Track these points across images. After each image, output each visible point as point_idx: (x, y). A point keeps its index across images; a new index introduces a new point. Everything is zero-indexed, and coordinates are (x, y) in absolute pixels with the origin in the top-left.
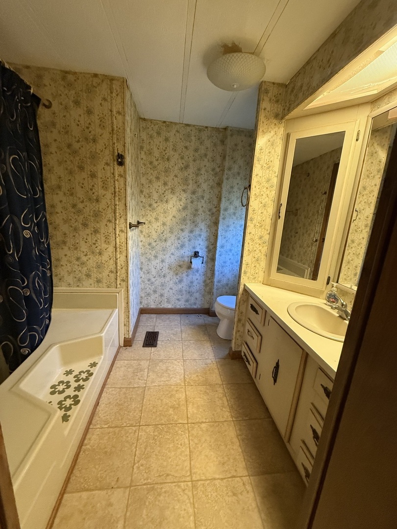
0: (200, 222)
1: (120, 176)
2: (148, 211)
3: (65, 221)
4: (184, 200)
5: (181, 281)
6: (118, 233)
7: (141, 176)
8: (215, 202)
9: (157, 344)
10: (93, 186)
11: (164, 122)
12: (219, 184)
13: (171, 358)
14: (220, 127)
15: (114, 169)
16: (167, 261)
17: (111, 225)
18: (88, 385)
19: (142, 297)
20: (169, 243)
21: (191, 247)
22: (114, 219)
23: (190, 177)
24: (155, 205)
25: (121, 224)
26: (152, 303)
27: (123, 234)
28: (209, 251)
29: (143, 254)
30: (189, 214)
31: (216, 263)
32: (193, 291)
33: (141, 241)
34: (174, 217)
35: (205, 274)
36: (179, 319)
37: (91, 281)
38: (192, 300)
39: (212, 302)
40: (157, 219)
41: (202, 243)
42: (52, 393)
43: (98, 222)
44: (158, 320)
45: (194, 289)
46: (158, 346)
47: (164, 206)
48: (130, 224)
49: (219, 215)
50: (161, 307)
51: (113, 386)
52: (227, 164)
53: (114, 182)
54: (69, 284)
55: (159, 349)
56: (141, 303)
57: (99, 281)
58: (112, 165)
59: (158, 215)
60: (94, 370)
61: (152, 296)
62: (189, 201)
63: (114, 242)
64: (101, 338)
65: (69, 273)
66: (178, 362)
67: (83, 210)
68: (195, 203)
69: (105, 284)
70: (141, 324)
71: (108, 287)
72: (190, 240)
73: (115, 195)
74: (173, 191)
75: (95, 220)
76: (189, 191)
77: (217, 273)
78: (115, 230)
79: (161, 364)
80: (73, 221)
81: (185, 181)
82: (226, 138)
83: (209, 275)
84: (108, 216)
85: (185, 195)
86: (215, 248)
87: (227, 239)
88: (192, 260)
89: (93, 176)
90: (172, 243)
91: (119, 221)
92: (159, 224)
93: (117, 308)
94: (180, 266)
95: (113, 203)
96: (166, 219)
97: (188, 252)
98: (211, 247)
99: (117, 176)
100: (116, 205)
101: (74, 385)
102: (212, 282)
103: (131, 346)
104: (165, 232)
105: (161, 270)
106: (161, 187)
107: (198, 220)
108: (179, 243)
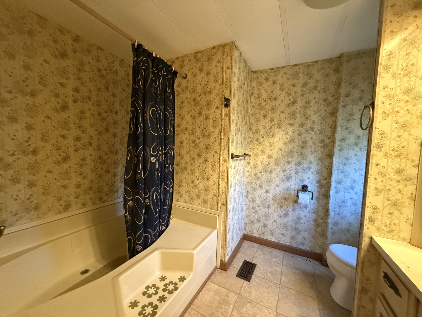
0: (309, 155)
1: (226, 115)
2: (255, 145)
3: (188, 153)
4: (290, 133)
5: (286, 215)
6: (221, 162)
7: (251, 116)
8: (329, 132)
9: (251, 277)
10: (207, 126)
11: (272, 69)
12: (334, 114)
13: (262, 303)
14: (332, 57)
15: (222, 111)
16: (271, 192)
17: (217, 156)
18: (171, 299)
19: (246, 223)
20: (274, 175)
21: (298, 180)
22: (219, 150)
23: (297, 111)
24: (261, 140)
25: (224, 155)
26: (255, 231)
27: (226, 163)
28: (321, 186)
29: (249, 183)
30: (296, 147)
31: (331, 201)
32: (300, 228)
33: (248, 171)
34: (280, 150)
35: (316, 212)
36: (282, 257)
37: (200, 201)
38: (299, 239)
39: (325, 248)
40: (263, 152)
41: (311, 177)
42: (144, 294)
43: (208, 154)
44: (259, 251)
45: (301, 227)
46: (251, 281)
47: (271, 140)
48: (232, 155)
49: (334, 146)
50: (264, 238)
51: (197, 310)
52: (343, 91)
53: (221, 120)
54: (186, 201)
55: (252, 285)
56: (245, 229)
57: (205, 202)
58: (220, 108)
59: (264, 148)
60: (181, 285)
61: (255, 225)
62: (296, 134)
63: (218, 170)
64: (192, 255)
65: (187, 192)
66: (270, 313)
67: (199, 145)
68: (303, 135)
69: (209, 206)
70: (242, 250)
71: (211, 208)
72: (296, 173)
73: (221, 131)
74: (279, 126)
75: (206, 151)
76: (296, 125)
77: (332, 214)
78: (219, 159)
79: (249, 305)
80: (192, 152)
81: (293, 115)
82: (341, 65)
83: (322, 214)
84: (215, 148)
85: (292, 129)
86: (329, 183)
87: (346, 173)
88: (299, 195)
89: (207, 118)
90: (277, 175)
91: (223, 152)
92: (264, 156)
93: (216, 229)
94: (285, 199)
95: (219, 138)
96: (271, 152)
97: (294, 185)
98: (324, 182)
99: (223, 116)
100: (221, 139)
101: (161, 293)
102: (326, 223)
103: (226, 270)
104: (271, 164)
105: (265, 200)
106: (267, 124)
107: (306, 152)
108: (284, 176)
